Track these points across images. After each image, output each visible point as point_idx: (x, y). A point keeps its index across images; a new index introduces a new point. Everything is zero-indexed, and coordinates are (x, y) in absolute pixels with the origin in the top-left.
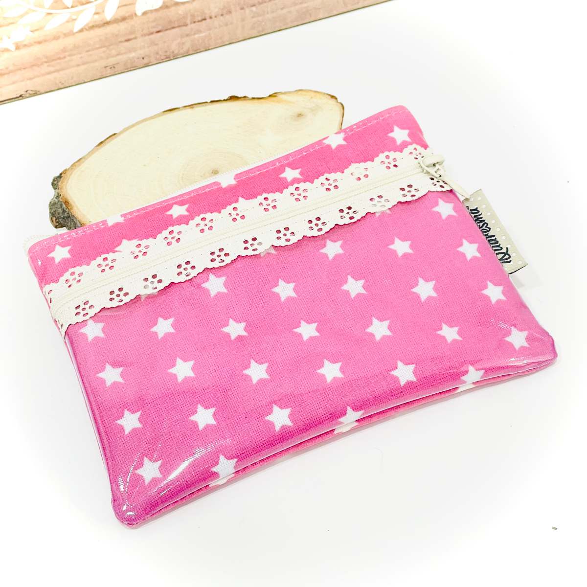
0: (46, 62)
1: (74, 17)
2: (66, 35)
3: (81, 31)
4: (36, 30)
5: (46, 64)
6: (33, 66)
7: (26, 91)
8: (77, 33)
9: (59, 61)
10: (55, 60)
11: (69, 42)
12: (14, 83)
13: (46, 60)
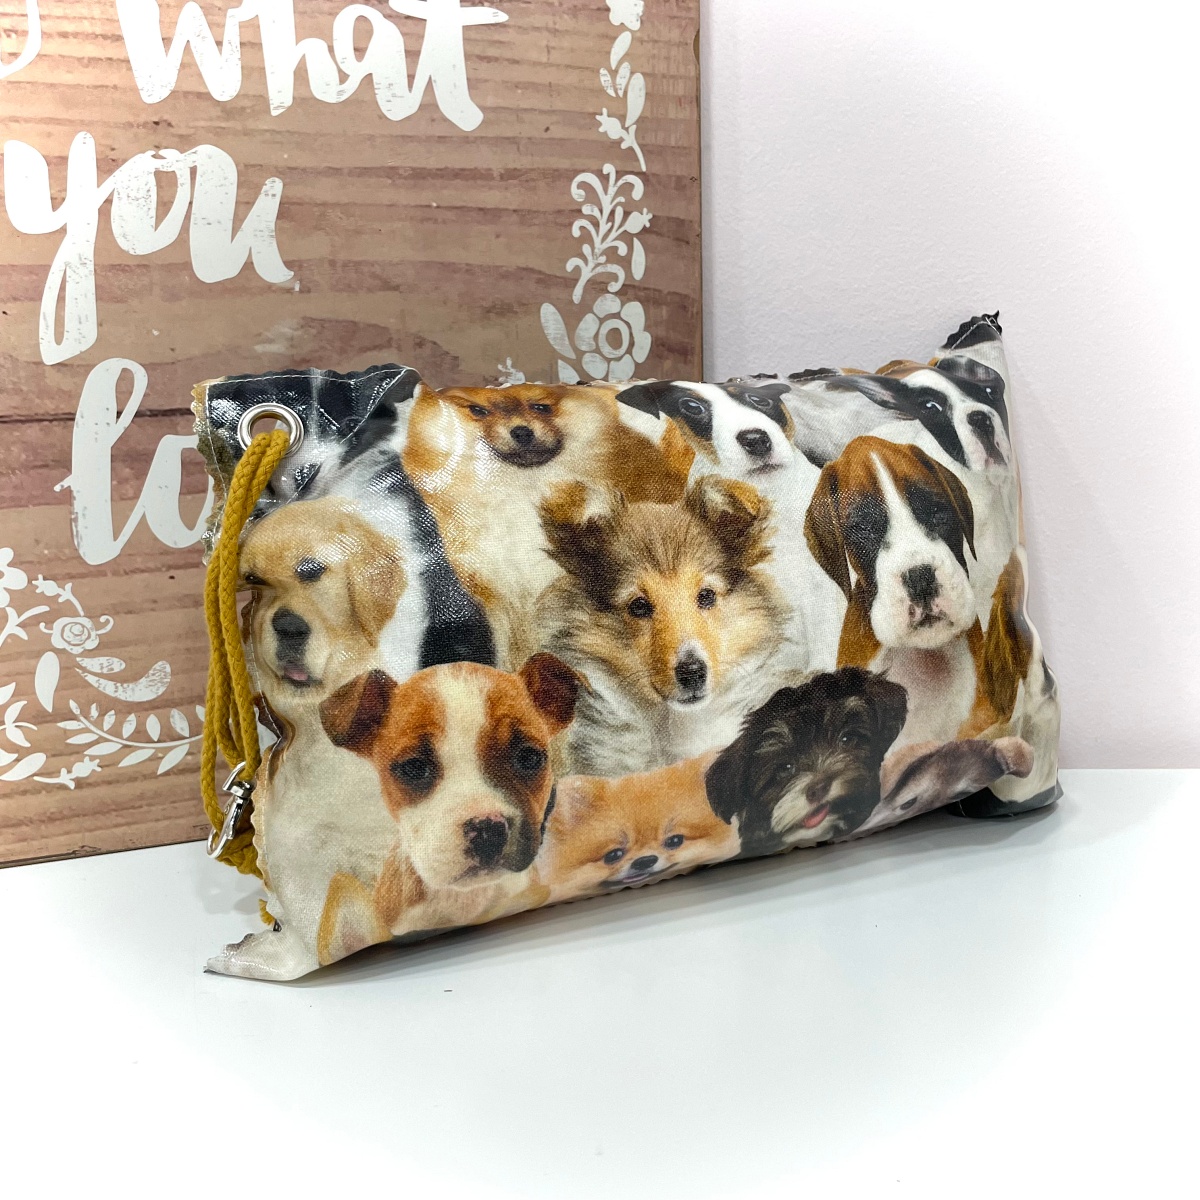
0: (115, 810)
1: (160, 755)
2: (145, 777)
3: (167, 774)
4: (107, 766)
5: (114, 813)
6: (96, 813)
7: (83, 847)
8: (161, 775)
9: (131, 811)
10: (126, 809)
11: (149, 786)
12: (67, 833)
13: (114, 807)
